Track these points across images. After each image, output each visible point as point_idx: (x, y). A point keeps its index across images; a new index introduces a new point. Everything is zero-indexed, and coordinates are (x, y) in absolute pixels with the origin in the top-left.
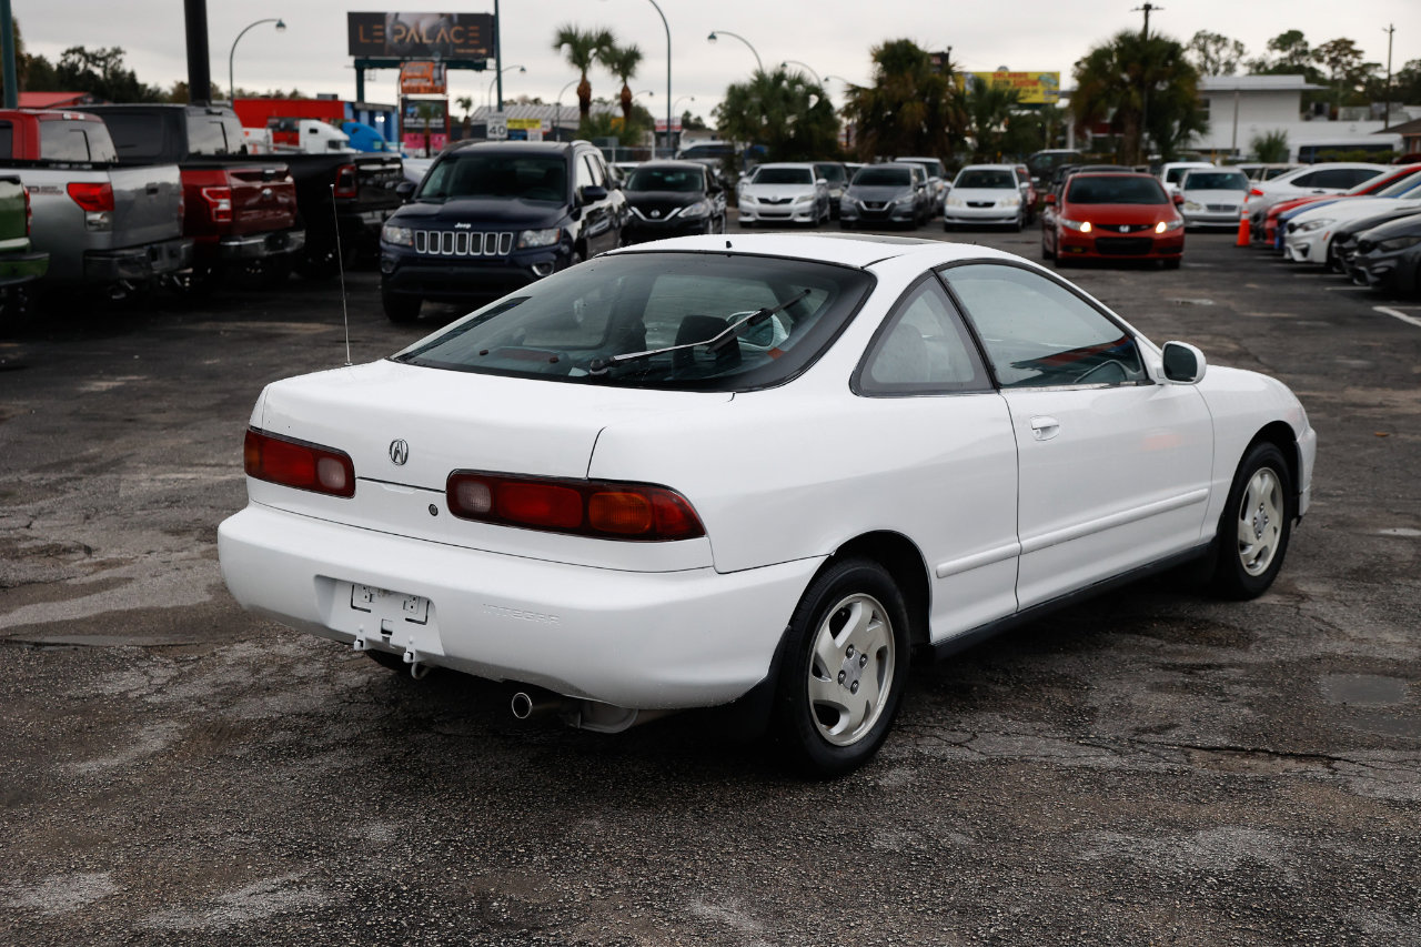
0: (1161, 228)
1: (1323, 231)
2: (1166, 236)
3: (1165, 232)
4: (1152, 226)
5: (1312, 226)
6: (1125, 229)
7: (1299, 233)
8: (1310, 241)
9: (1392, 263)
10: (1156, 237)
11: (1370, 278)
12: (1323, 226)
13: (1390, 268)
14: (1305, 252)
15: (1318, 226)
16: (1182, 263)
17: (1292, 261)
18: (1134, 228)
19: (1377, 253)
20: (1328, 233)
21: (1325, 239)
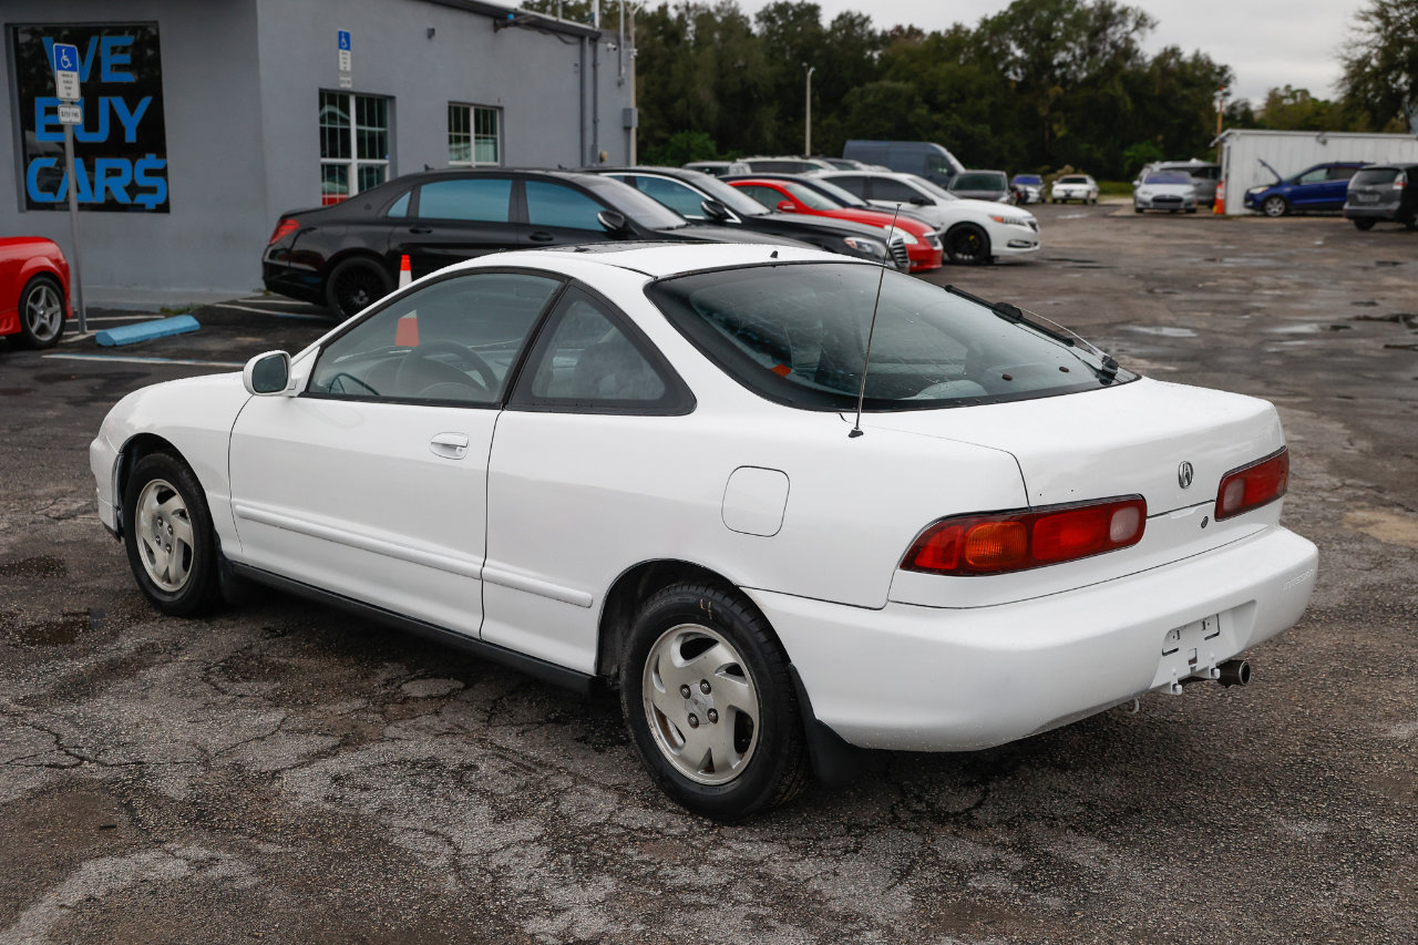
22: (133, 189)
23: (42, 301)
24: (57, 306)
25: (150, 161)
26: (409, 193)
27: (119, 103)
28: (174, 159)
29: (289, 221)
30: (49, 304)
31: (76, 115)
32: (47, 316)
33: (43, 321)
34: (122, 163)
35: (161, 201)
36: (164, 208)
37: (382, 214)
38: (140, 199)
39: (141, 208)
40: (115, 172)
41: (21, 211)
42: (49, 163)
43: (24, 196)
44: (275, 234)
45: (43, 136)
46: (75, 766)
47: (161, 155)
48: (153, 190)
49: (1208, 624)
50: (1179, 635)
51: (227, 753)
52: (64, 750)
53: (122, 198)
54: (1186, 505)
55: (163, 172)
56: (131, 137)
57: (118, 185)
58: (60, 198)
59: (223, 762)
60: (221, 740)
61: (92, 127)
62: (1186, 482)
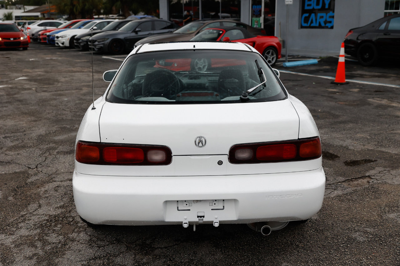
0: (22, 38)
3: (23, 40)
4: (20, 38)
5: (64, 37)
6: (12, 39)
7: (60, 39)
8: (64, 41)
9: (102, 45)
11: (96, 50)
12: (67, 36)
13: (101, 47)
14: (63, 44)
16: (28, 48)
17: (60, 46)
18: (14, 39)
19: (96, 43)
20: (68, 39)
21: (68, 40)
22: (326, 22)
23: (270, 54)
24: (275, 55)
25: (330, 14)
26: (386, 22)
28: (336, 14)
29: (352, 31)
30: (272, 54)
32: (271, 58)
33: (270, 59)
34: (324, 14)
35: (332, 25)
36: (332, 28)
37: (377, 29)
38: (328, 25)
39: (327, 27)
40: (322, 17)
41: (299, 28)
42: (307, 15)
43: (300, 25)
44: (346, 35)
45: (307, 8)
46: (33, 169)
47: (334, 12)
48: (330, 22)
49: (215, 204)
50: (190, 205)
51: (58, 174)
52: (38, 165)
53: (323, 25)
54: (202, 154)
55: (333, 17)
56: (327, 7)
57: (322, 21)
58: (308, 25)
59: (53, 176)
60: (64, 171)
61: (318, 4)
62: (200, 145)
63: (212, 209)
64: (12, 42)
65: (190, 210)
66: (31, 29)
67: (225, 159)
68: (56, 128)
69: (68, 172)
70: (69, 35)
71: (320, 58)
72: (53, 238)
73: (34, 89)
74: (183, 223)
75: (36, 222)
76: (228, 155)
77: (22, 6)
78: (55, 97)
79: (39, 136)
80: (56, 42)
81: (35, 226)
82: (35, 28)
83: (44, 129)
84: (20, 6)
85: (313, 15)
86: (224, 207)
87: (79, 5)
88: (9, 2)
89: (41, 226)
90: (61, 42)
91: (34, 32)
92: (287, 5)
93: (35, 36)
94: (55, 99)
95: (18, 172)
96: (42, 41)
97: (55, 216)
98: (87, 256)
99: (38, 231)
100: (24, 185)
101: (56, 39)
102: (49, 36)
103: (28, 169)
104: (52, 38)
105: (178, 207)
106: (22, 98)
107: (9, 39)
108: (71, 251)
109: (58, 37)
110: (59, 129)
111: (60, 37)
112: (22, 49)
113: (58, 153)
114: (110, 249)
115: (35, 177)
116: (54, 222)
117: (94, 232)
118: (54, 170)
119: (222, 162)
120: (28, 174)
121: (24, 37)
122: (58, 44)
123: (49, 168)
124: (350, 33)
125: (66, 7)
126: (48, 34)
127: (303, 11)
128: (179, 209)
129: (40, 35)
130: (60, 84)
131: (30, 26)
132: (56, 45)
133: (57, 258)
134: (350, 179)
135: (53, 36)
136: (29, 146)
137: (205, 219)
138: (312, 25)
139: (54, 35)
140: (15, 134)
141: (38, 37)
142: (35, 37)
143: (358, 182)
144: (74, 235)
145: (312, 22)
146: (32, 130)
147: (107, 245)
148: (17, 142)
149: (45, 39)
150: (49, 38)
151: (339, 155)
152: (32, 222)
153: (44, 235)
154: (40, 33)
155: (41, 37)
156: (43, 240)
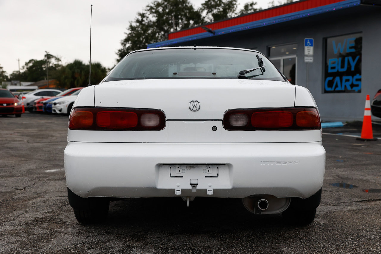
0: (16, 104)
1: (65, 104)
2: (17, 107)
3: (17, 106)
4: (13, 104)
6: (5, 105)
7: (58, 105)
8: (62, 107)
10: (15, 107)
12: (65, 103)
14: (60, 110)
15: (63, 103)
16: (22, 115)
17: (56, 113)
18: (8, 104)
20: (67, 105)
21: (66, 106)
22: (352, 86)
25: (357, 76)
27: (350, 58)
28: (363, 76)
31: (311, 59)
34: (350, 77)
35: (359, 89)
36: (360, 91)
38: (354, 88)
39: (354, 91)
40: (347, 80)
41: (322, 93)
42: (331, 78)
43: (324, 89)
44: (375, 96)
45: (330, 71)
46: (20, 190)
47: (360, 74)
48: (357, 86)
49: (209, 171)
50: (184, 171)
51: (48, 193)
52: (26, 187)
53: (349, 88)
54: (196, 119)
55: (360, 80)
56: (353, 69)
57: (348, 84)
58: (333, 89)
59: (42, 194)
60: (54, 190)
61: (342, 67)
62: (195, 109)
63: (206, 177)
64: (5, 108)
65: (182, 177)
66: (27, 98)
67: (219, 125)
68: (48, 165)
69: (58, 191)
70: (68, 101)
71: (347, 122)
72: (39, 231)
73: (25, 141)
74: (176, 191)
75: (22, 221)
76: (222, 121)
77: (18, 82)
78: (48, 146)
79: (29, 170)
80: (53, 109)
81: (20, 224)
82: (31, 97)
83: (35, 165)
84: (15, 82)
85: (337, 79)
86: (218, 174)
87: (81, 77)
88: (4, 79)
89: (27, 224)
90: (58, 108)
91: (29, 101)
92: (307, 63)
93: (30, 105)
94: (48, 147)
95: (4, 192)
96: (37, 110)
97: (42, 218)
98: (74, 241)
99: (24, 227)
100: (10, 200)
101: (53, 106)
102: (45, 104)
103: (15, 189)
104: (48, 106)
105: (170, 174)
106: (12, 146)
107: (2, 105)
108: (57, 239)
109: (55, 104)
110: (52, 165)
111: (58, 103)
112: (14, 116)
113: (48, 180)
114: (99, 238)
115: (22, 195)
116: (41, 222)
117: (83, 227)
118: (43, 190)
119: (217, 128)
120: (16, 193)
121: (18, 103)
122: (55, 111)
123: (38, 189)
124: (379, 94)
125: (66, 80)
126: (44, 102)
127: (327, 74)
128: (172, 175)
129: (35, 103)
130: (54, 138)
131: (26, 96)
132: (53, 112)
133: (42, 243)
134: (368, 200)
135: (50, 104)
136: (17, 175)
137: (198, 187)
138: (337, 89)
139: (51, 102)
140: (3, 168)
141: (34, 105)
142: (30, 107)
143: (376, 203)
144: (62, 230)
145: (337, 86)
146: (22, 166)
147: (96, 235)
148: (5, 174)
149: (40, 107)
150: (46, 106)
151: (357, 185)
152: (17, 222)
153: (29, 229)
154: (36, 101)
155: (37, 105)
156: (28, 232)
